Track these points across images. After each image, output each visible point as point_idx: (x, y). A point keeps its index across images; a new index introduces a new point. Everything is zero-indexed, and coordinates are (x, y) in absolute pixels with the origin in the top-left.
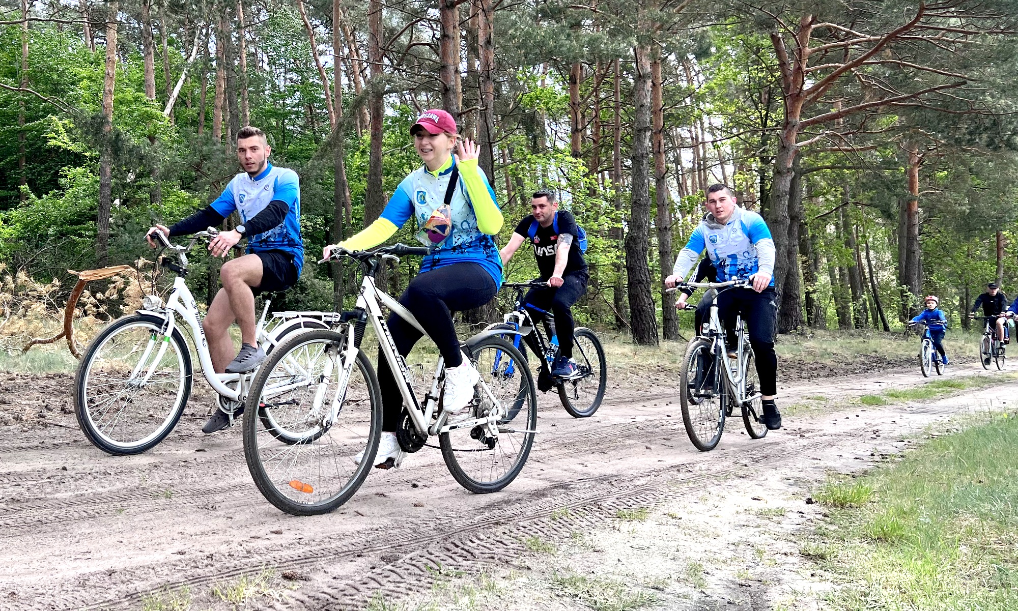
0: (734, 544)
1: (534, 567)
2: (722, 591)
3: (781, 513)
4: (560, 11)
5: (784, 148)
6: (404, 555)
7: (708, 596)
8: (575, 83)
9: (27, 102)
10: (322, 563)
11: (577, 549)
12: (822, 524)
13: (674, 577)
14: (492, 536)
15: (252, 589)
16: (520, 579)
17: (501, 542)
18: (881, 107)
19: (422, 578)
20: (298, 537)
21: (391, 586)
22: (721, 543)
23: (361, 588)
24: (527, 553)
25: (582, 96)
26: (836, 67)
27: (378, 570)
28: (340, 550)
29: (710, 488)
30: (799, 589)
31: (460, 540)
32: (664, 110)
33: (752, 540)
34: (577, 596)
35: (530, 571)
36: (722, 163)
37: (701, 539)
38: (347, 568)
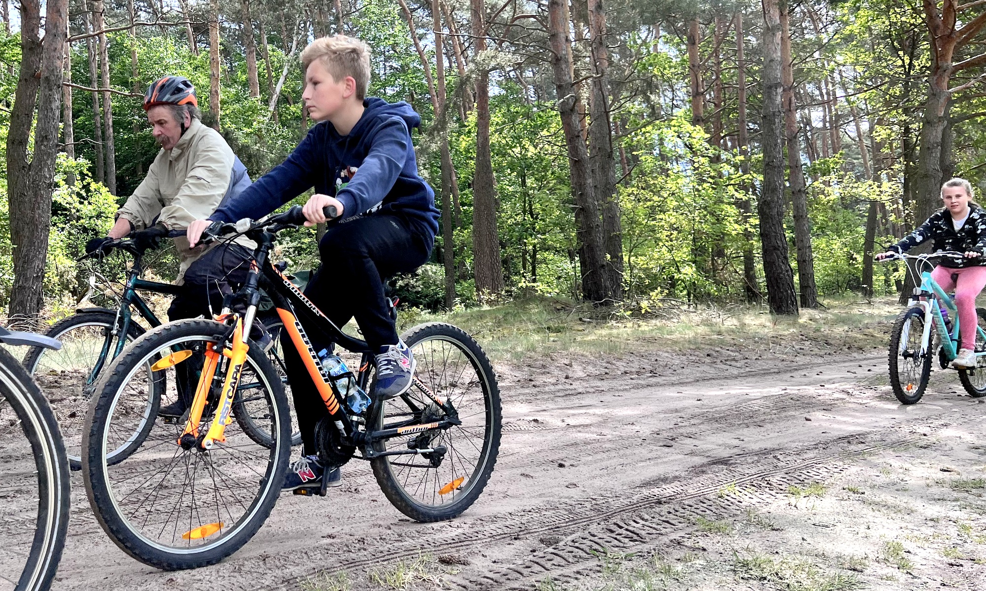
0: (932, 520)
1: (710, 548)
2: (931, 572)
3: (979, 484)
5: (934, 95)
6: (564, 537)
13: (872, 556)
14: (657, 516)
15: (411, 575)
16: (697, 562)
23: (526, 572)
27: (539, 553)
29: (890, 459)
32: (795, 65)
34: (765, 578)
35: (706, 553)
38: (506, 552)
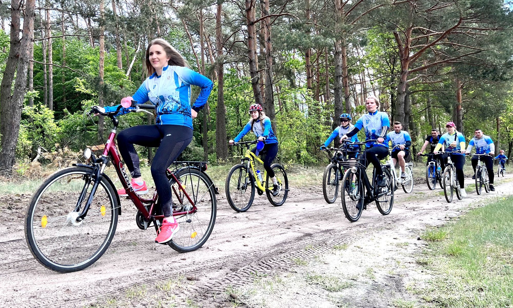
0: (386, 259)
1: (298, 272)
2: (382, 280)
3: (406, 244)
4: (301, 25)
5: (401, 83)
7: (376, 282)
8: (308, 56)
9: (65, 72)
10: (204, 272)
11: (317, 263)
12: (425, 249)
13: (361, 274)
14: (279, 258)
15: (174, 285)
16: (292, 277)
17: (283, 261)
18: (444, 63)
19: (249, 278)
20: (193, 261)
21: (236, 282)
22: (381, 259)
23: (222, 283)
24: (295, 266)
25: (311, 62)
26: (423, 46)
27: (229, 275)
28: (212, 267)
29: (375, 234)
30: (416, 278)
31: (265, 260)
32: (348, 67)
33: (394, 257)
34: (318, 284)
36: (374, 90)
37: (371, 257)
38: (215, 274)
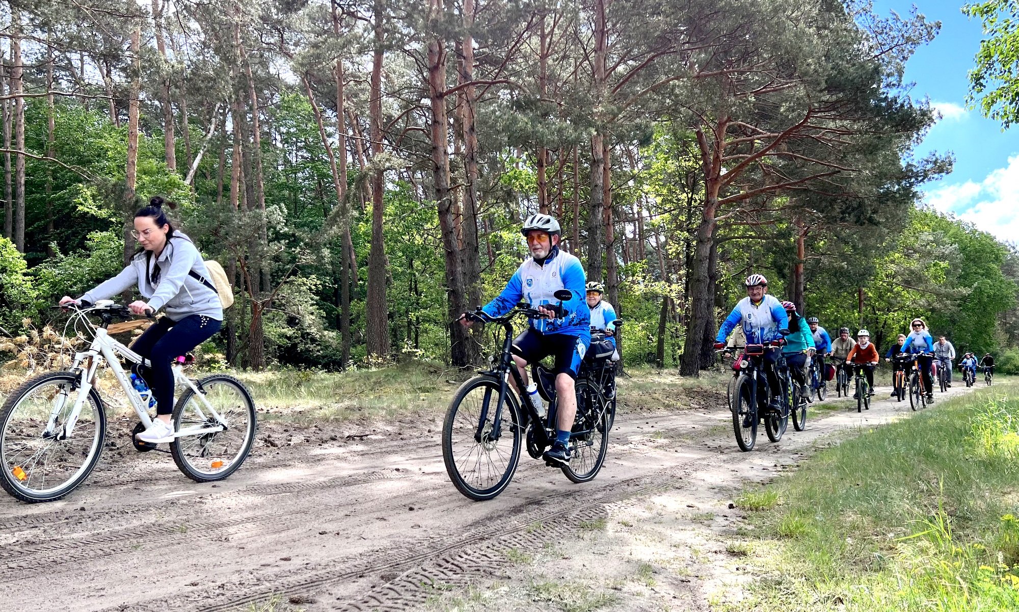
1: (514, 576)
2: (668, 587)
3: (710, 517)
6: (401, 573)
7: (656, 592)
10: (326, 586)
11: (549, 558)
12: (742, 525)
13: (629, 577)
14: (478, 551)
16: (502, 589)
17: (485, 555)
18: (778, 190)
19: (418, 594)
20: (305, 562)
21: (390, 603)
24: (508, 564)
26: (743, 158)
27: (378, 589)
28: (343, 573)
29: (654, 498)
30: (728, 582)
31: (450, 555)
32: (613, 190)
34: (550, 600)
35: (510, 581)
38: (349, 589)
